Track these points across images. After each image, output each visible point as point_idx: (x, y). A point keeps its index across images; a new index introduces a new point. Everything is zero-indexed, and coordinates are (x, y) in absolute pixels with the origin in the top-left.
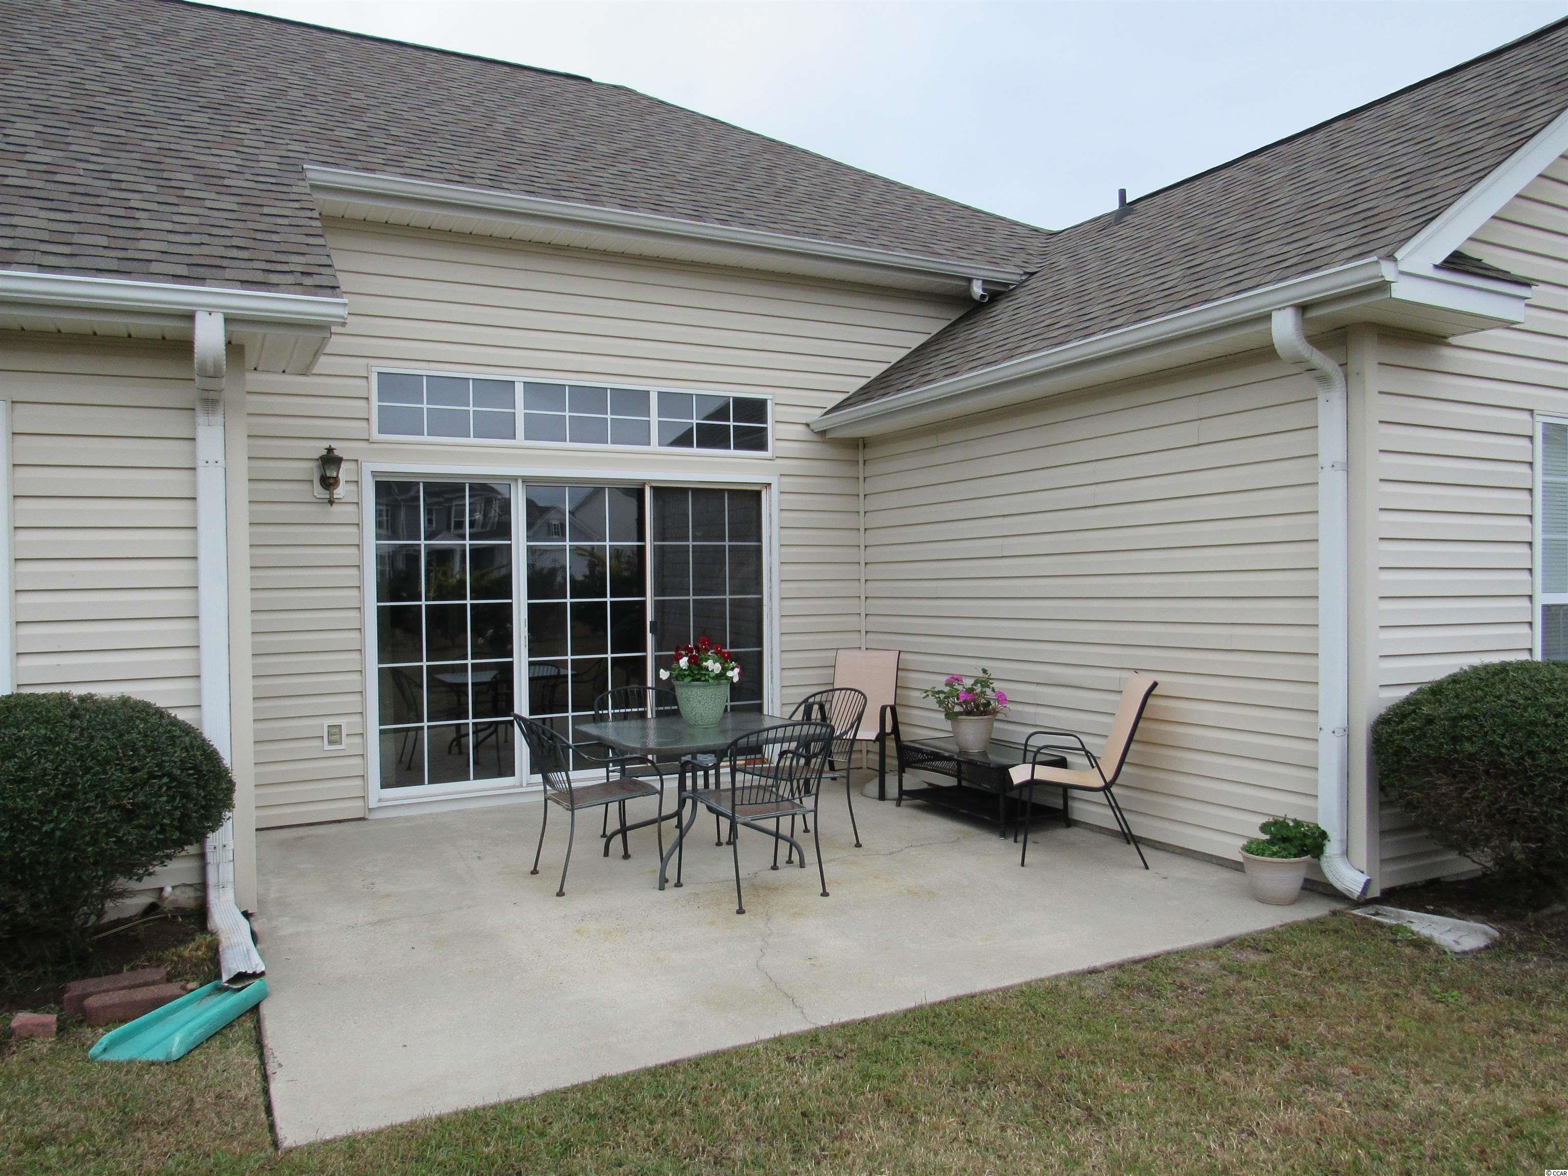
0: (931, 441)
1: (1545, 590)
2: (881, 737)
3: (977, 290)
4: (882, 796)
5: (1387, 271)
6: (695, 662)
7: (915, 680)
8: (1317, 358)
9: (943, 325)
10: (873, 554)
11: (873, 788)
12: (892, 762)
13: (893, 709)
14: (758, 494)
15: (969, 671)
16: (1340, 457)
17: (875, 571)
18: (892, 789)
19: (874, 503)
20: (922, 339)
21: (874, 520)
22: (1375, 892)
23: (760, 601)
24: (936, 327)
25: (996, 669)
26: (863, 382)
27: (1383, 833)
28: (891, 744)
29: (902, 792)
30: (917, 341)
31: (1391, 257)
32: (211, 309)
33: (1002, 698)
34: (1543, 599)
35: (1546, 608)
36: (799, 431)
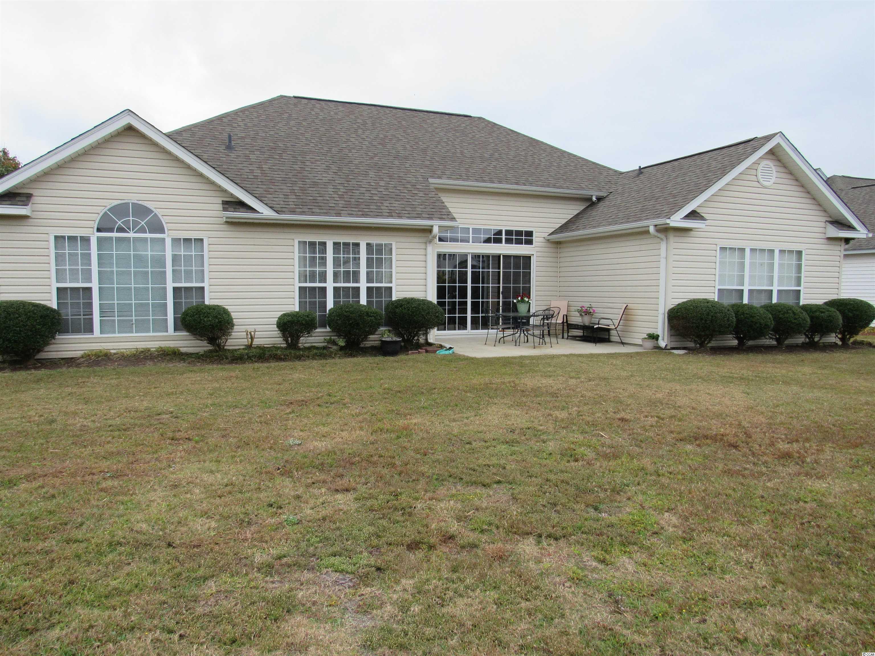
0: (579, 244)
1: (719, 285)
2: (563, 323)
3: (594, 199)
4: (563, 338)
5: (668, 221)
6: (522, 298)
7: (572, 309)
8: (659, 235)
9: (584, 207)
10: (562, 274)
11: (561, 336)
12: (565, 327)
13: (566, 316)
14: (530, 257)
15: (587, 305)
16: (665, 256)
17: (561, 279)
18: (566, 335)
19: (562, 260)
20: (578, 212)
21: (562, 265)
22: (669, 347)
23: (530, 287)
24: (582, 208)
25: (593, 305)
26: (560, 225)
27: (671, 335)
28: (565, 324)
29: (568, 336)
30: (576, 212)
31: (669, 218)
32: (436, 225)
33: (594, 311)
34: (718, 287)
35: (719, 290)
36: (542, 239)
